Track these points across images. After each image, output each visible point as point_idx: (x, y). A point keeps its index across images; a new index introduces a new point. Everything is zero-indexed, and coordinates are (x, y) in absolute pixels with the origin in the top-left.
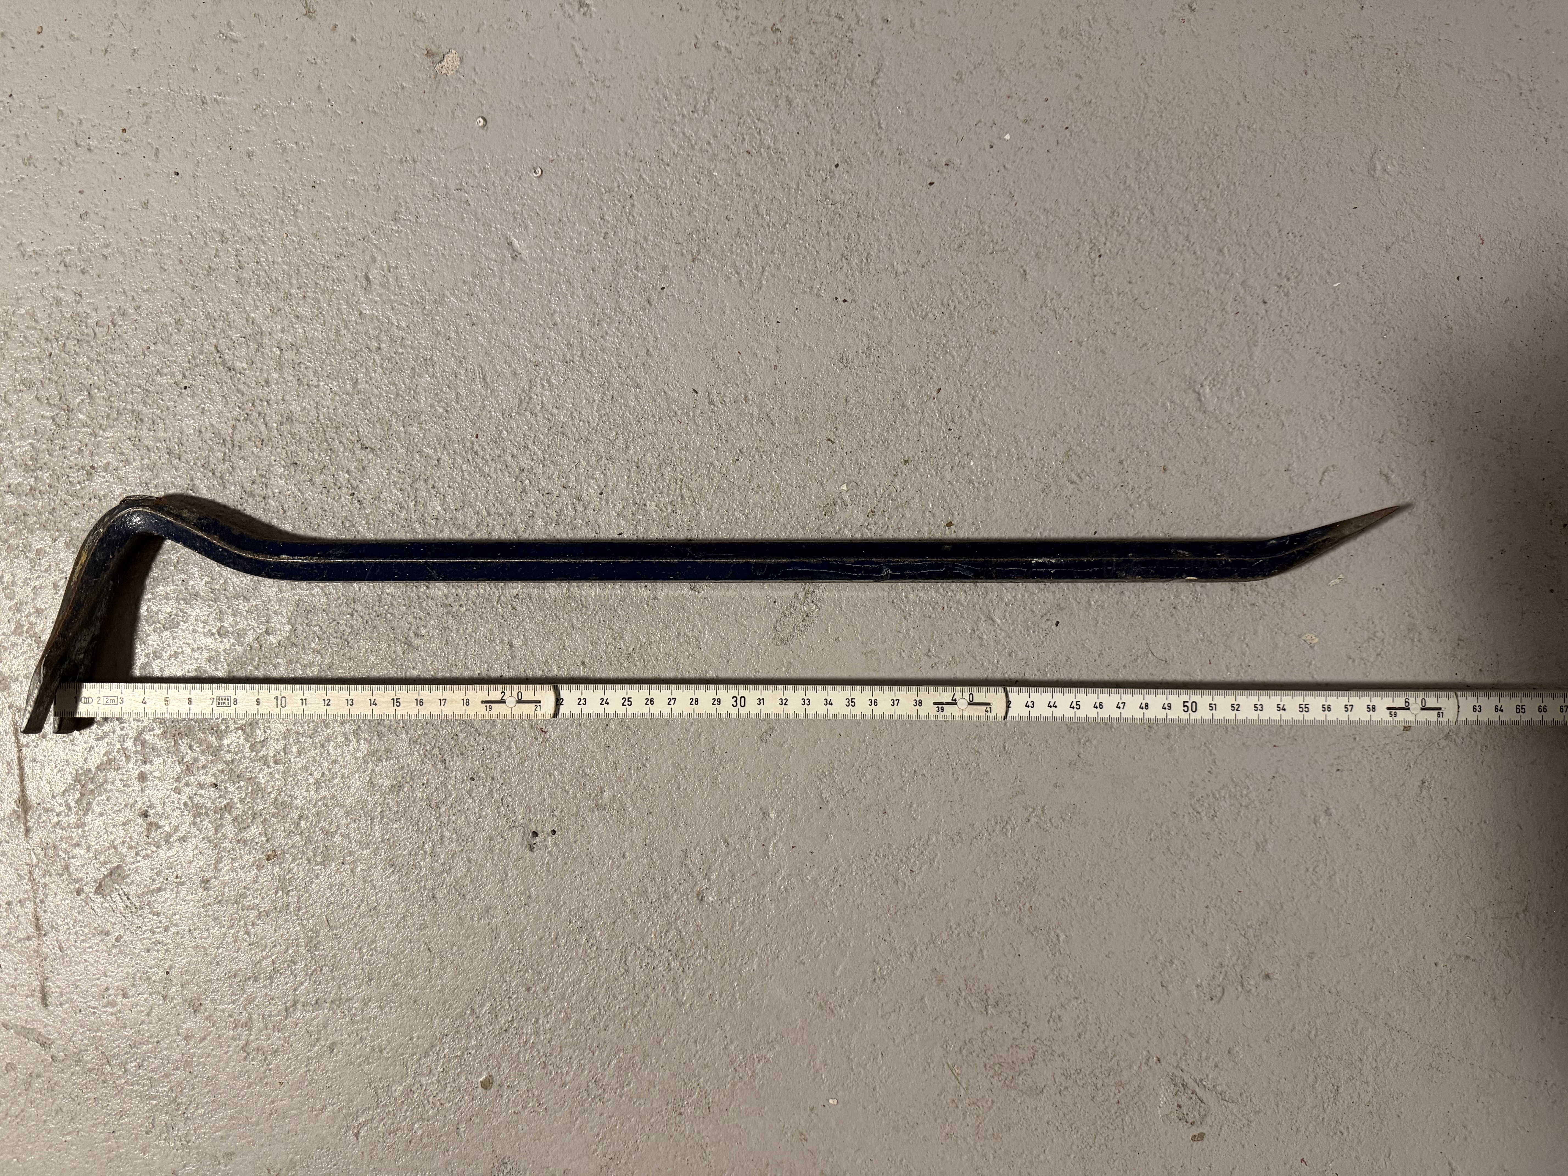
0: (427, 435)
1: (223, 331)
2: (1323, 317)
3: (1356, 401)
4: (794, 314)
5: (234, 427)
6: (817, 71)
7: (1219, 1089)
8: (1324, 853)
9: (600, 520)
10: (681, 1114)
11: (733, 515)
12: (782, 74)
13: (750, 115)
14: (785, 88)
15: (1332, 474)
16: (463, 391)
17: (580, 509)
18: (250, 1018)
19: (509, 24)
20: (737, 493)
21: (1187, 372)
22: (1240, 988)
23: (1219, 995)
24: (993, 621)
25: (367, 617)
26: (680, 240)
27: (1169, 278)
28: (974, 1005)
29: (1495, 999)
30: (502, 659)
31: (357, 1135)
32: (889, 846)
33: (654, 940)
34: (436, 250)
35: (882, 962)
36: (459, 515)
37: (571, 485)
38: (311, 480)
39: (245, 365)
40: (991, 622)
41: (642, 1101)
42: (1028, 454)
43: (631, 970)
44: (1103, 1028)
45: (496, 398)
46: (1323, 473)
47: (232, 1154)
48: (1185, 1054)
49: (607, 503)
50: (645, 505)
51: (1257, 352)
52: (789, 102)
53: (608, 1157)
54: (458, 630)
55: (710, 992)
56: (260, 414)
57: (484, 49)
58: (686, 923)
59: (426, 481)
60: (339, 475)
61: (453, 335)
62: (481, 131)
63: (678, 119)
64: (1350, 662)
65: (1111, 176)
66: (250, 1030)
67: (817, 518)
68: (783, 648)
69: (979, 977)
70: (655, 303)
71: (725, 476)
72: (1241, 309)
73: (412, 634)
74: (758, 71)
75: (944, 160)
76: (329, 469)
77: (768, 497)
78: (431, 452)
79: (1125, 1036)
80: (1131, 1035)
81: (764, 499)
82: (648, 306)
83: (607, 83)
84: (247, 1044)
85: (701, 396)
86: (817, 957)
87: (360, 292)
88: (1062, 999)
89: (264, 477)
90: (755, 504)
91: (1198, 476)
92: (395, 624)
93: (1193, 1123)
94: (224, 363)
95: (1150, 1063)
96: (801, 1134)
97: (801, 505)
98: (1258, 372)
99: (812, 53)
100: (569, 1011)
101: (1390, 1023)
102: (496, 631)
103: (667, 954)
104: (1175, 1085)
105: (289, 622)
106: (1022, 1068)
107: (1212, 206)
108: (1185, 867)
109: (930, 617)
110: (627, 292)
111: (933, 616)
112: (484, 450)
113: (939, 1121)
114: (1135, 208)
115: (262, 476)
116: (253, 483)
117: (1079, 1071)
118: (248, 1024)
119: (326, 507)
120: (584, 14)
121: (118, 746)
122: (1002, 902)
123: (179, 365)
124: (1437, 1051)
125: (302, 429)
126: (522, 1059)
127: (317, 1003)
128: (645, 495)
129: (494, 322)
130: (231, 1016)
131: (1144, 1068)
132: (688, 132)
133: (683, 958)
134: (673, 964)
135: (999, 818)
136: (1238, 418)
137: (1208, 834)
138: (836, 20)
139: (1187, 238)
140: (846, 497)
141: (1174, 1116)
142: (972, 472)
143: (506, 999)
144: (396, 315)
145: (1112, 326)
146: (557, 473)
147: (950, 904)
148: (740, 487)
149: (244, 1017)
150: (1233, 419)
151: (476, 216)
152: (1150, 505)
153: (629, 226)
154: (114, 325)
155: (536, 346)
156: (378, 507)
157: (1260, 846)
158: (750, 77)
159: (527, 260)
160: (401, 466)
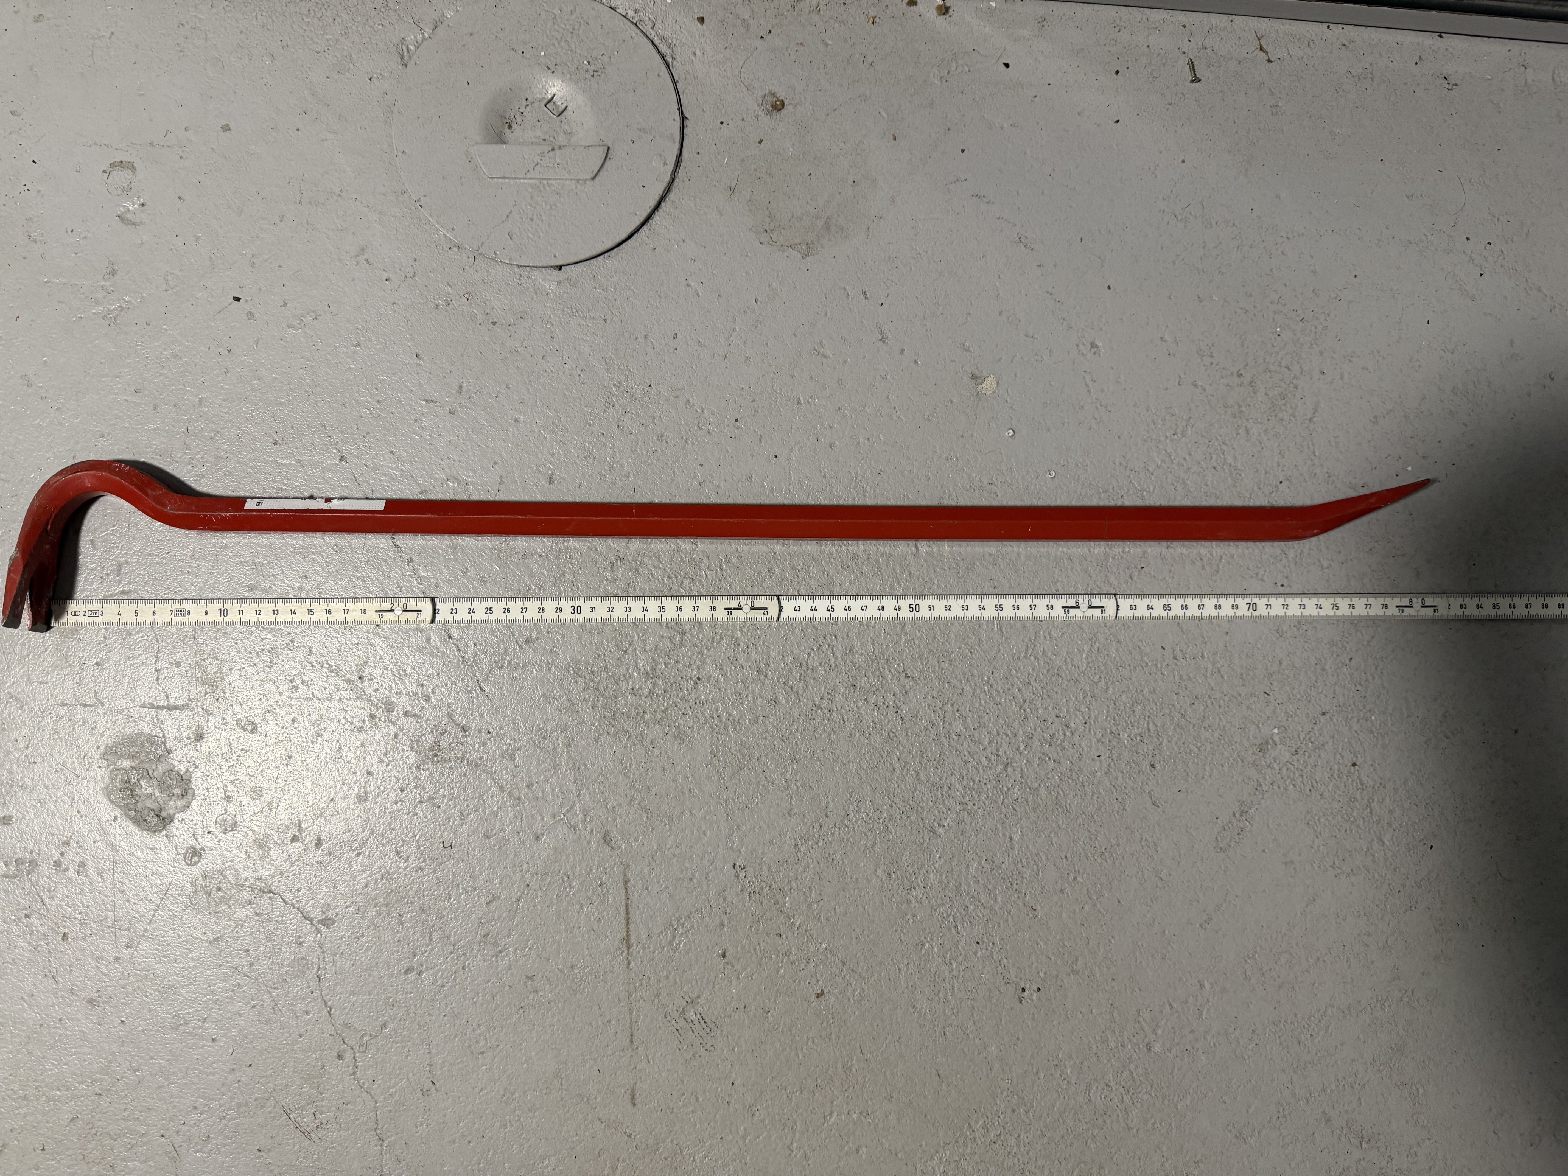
0: (955, 670)
1: (804, 579)
6: (1269, 409)
9: (1083, 745)
11: (1188, 747)
12: (1243, 409)
13: (1217, 439)
14: (1244, 420)
16: (985, 638)
17: (1068, 734)
19: (1036, 357)
20: (1190, 730)
22: (1553, 1138)
23: (1537, 1142)
24: (1383, 842)
25: (903, 808)
28: (1352, 1140)
30: (1004, 849)
32: (1296, 1015)
33: (1111, 1078)
35: (1287, 1106)
36: (976, 733)
37: (1062, 715)
38: (866, 699)
40: (1381, 843)
43: (1093, 1100)
45: (1011, 645)
49: (1090, 731)
50: (1119, 735)
52: (1247, 431)
55: (1153, 1121)
57: (1016, 375)
58: (1137, 1067)
59: (952, 705)
60: (888, 697)
62: (1010, 439)
63: (1162, 439)
67: (1254, 753)
68: (1222, 855)
69: (1357, 1119)
70: (1135, 578)
71: (1183, 716)
73: (936, 825)
74: (1226, 406)
75: (1362, 482)
76: (880, 692)
77: (1216, 735)
78: (958, 684)
82: (1130, 580)
83: (1110, 409)
85: (1168, 653)
87: (912, 558)
89: (830, 695)
90: (1206, 740)
91: (1541, 738)
92: (924, 815)
97: (1241, 743)
99: (1266, 394)
100: (1044, 1130)
102: (999, 827)
103: (1122, 1090)
105: (843, 809)
108: (1516, 1041)
109: (1335, 837)
110: (1115, 570)
111: (1338, 836)
112: (997, 684)
115: (828, 693)
116: (821, 698)
119: (877, 722)
120: (1095, 353)
122: (1378, 1062)
125: (860, 660)
126: (1005, 1166)
128: (1119, 727)
132: (1169, 450)
133: (1133, 1094)
134: (1125, 1098)
135: (1380, 998)
138: (1286, 370)
140: (1277, 739)
143: (996, 1118)
146: (1051, 705)
147: (1339, 1062)
148: (1194, 726)
156: (916, 724)
158: (1219, 410)
160: (935, 694)
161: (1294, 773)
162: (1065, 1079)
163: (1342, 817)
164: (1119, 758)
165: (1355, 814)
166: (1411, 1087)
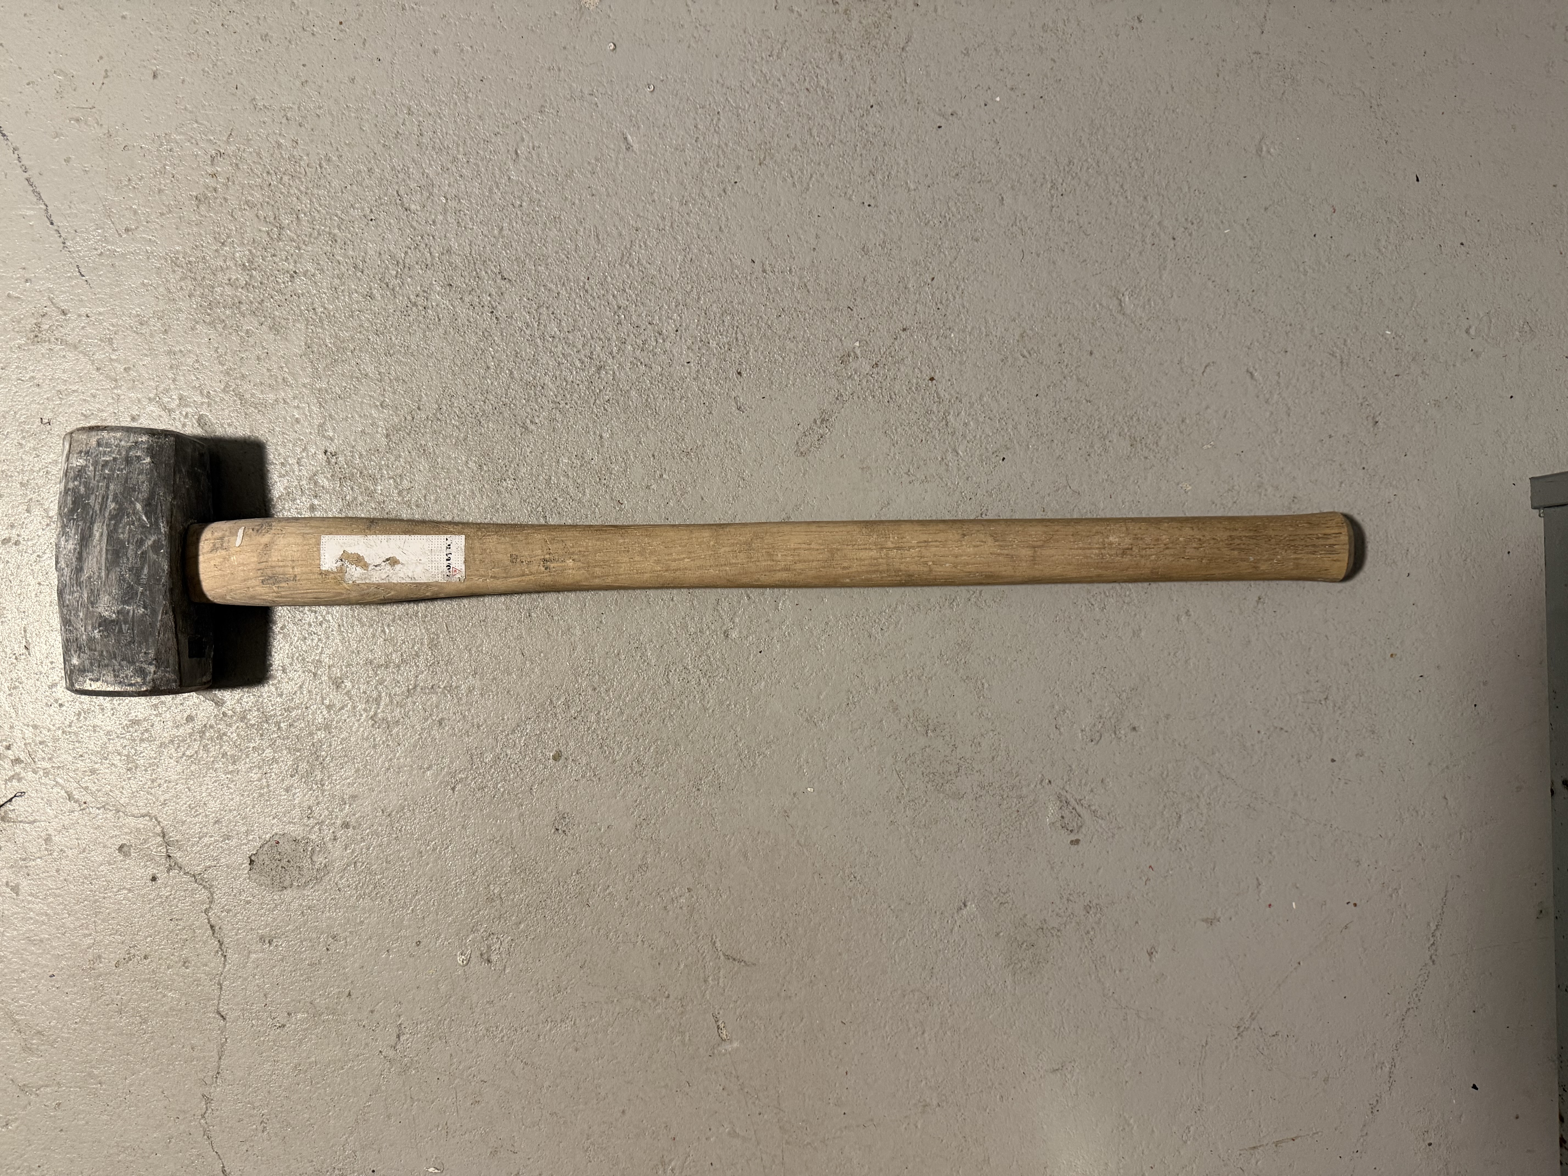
0: (552, 274)
1: (404, 180)
2: (1215, 254)
3: (1233, 317)
4: (832, 212)
5: (406, 253)
6: (863, 36)
7: (1093, 808)
8: (1183, 643)
9: (674, 351)
10: (698, 790)
11: (773, 356)
12: (837, 35)
13: (811, 62)
14: (838, 46)
15: (1212, 368)
16: (580, 244)
17: (660, 340)
18: (380, 696)
20: (777, 341)
21: (1114, 284)
22: (1113, 736)
23: (1098, 738)
24: (958, 453)
25: (496, 405)
26: (752, 148)
27: (1106, 214)
28: (919, 729)
29: (1299, 761)
30: (594, 446)
31: (453, 789)
32: (867, 610)
33: (690, 662)
34: (570, 138)
35: (854, 692)
36: (570, 337)
37: (654, 322)
38: (461, 299)
39: (419, 208)
41: (671, 778)
42: (994, 333)
43: (672, 682)
44: (1011, 754)
45: (605, 252)
46: (1206, 367)
47: (356, 796)
48: (1069, 780)
49: (681, 339)
50: (708, 343)
51: (1165, 275)
52: (841, 56)
53: (642, 818)
54: (563, 422)
55: (728, 702)
56: (426, 245)
58: (714, 652)
59: (547, 308)
60: (483, 297)
61: (577, 202)
62: (611, 53)
63: (758, 60)
64: (1213, 506)
65: (1071, 136)
66: (378, 704)
67: (835, 365)
68: (802, 459)
69: (924, 708)
70: (729, 193)
71: (770, 327)
72: (1156, 241)
73: (528, 421)
74: (820, 31)
75: (950, 111)
76: (476, 292)
77: (800, 346)
78: (553, 287)
79: (1027, 761)
80: (1031, 761)
81: (797, 347)
82: (724, 194)
83: (708, 28)
84: (376, 714)
85: (757, 267)
86: (807, 685)
87: (510, 163)
88: (983, 730)
89: (426, 293)
90: (790, 350)
91: (1115, 361)
92: (516, 412)
93: (1071, 831)
94: (402, 205)
95: (1043, 784)
96: (785, 812)
97: (824, 355)
98: (1164, 288)
99: (860, 22)
100: (623, 707)
101: (1222, 771)
102: (590, 425)
103: (698, 672)
104: (1061, 801)
105: (436, 403)
106: (949, 778)
107: (1142, 165)
108: (1080, 643)
109: (911, 446)
110: (709, 183)
111: (914, 446)
112: (593, 289)
113: (886, 811)
114: (1086, 160)
115: (424, 291)
116: (417, 296)
117: (991, 784)
118: (378, 700)
119: (472, 320)
121: (296, 483)
122: (945, 657)
123: (368, 202)
124: (1254, 795)
125: (457, 260)
126: (585, 740)
127: (432, 687)
128: (710, 336)
129: (608, 195)
130: (365, 693)
131: (1039, 786)
132: (765, 70)
133: (710, 677)
134: (702, 680)
136: (1148, 320)
137: (1098, 621)
139: (1122, 186)
140: (858, 352)
141: (1058, 824)
142: (952, 342)
143: (577, 695)
144: (536, 182)
145: (1062, 245)
146: (645, 313)
147: (907, 655)
148: (780, 337)
149: (375, 694)
150: (1144, 320)
151: (602, 115)
152: (1078, 379)
153: (715, 135)
154: (321, 167)
155: (638, 216)
156: (510, 324)
157: (1136, 634)
158: (814, 35)
159: (637, 152)
160: (530, 295)
161: (874, 385)
162: (645, 661)
163: (919, 428)
164: (708, 364)
165: (931, 425)
166: (976, 681)
